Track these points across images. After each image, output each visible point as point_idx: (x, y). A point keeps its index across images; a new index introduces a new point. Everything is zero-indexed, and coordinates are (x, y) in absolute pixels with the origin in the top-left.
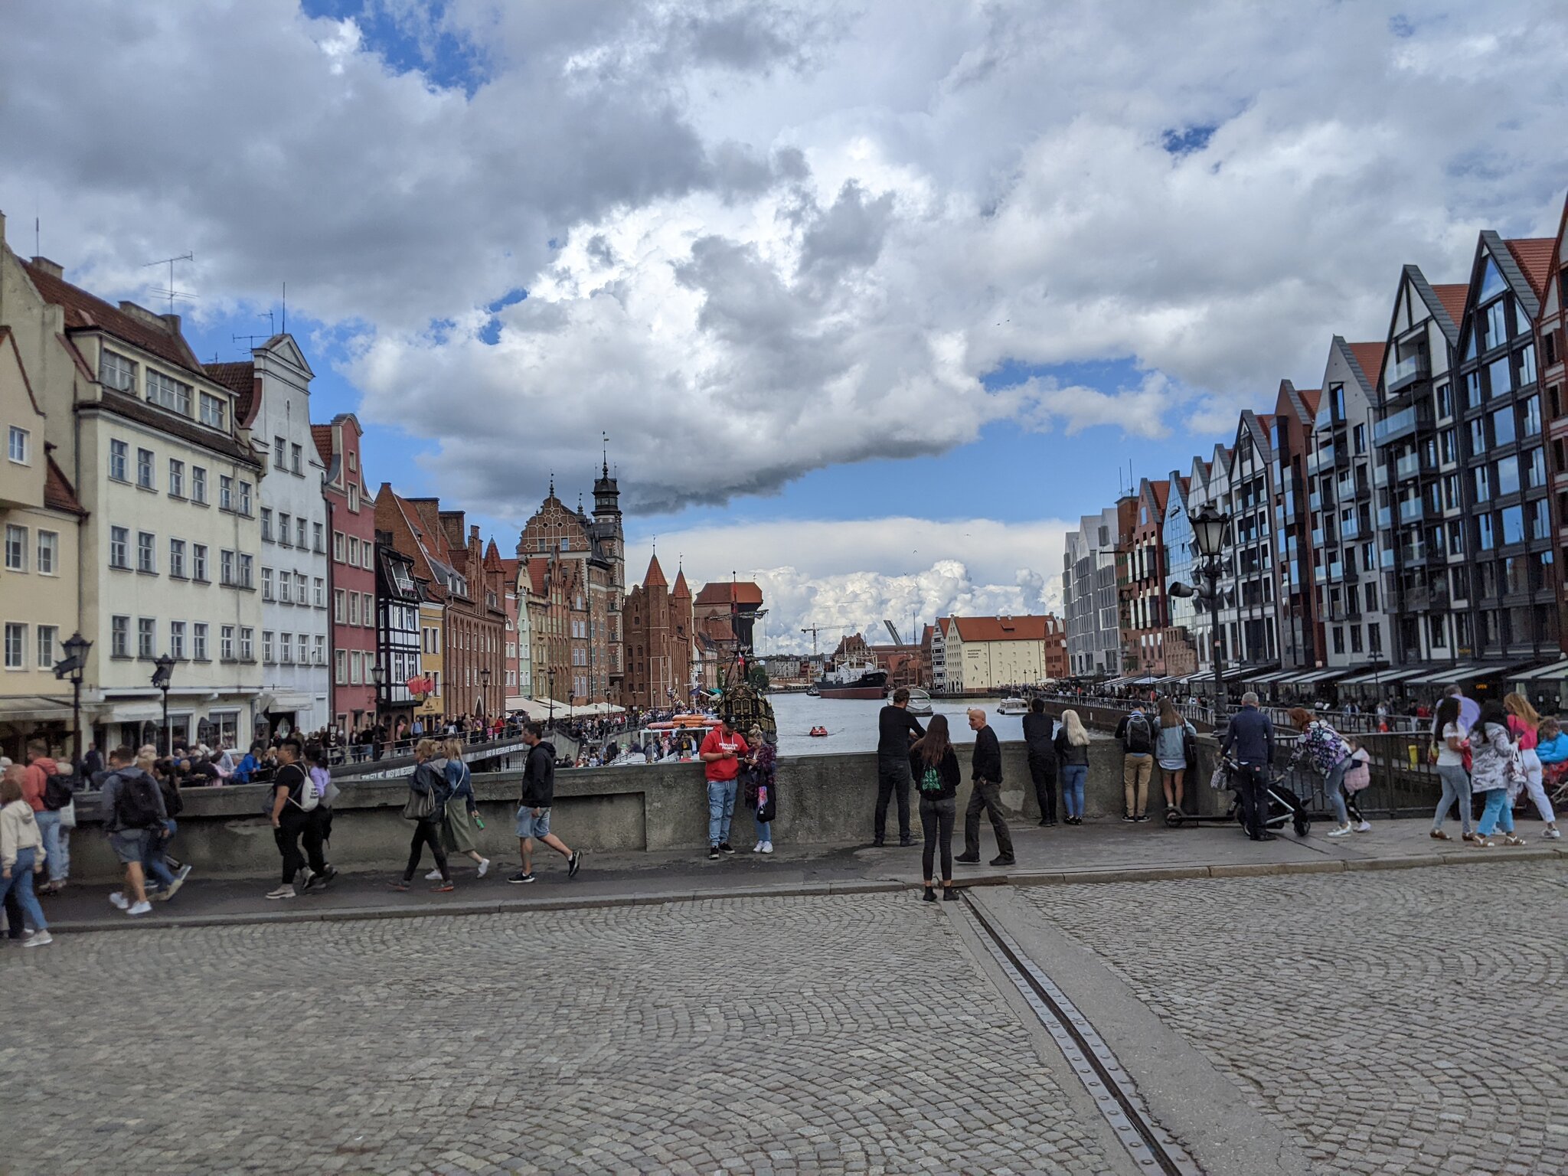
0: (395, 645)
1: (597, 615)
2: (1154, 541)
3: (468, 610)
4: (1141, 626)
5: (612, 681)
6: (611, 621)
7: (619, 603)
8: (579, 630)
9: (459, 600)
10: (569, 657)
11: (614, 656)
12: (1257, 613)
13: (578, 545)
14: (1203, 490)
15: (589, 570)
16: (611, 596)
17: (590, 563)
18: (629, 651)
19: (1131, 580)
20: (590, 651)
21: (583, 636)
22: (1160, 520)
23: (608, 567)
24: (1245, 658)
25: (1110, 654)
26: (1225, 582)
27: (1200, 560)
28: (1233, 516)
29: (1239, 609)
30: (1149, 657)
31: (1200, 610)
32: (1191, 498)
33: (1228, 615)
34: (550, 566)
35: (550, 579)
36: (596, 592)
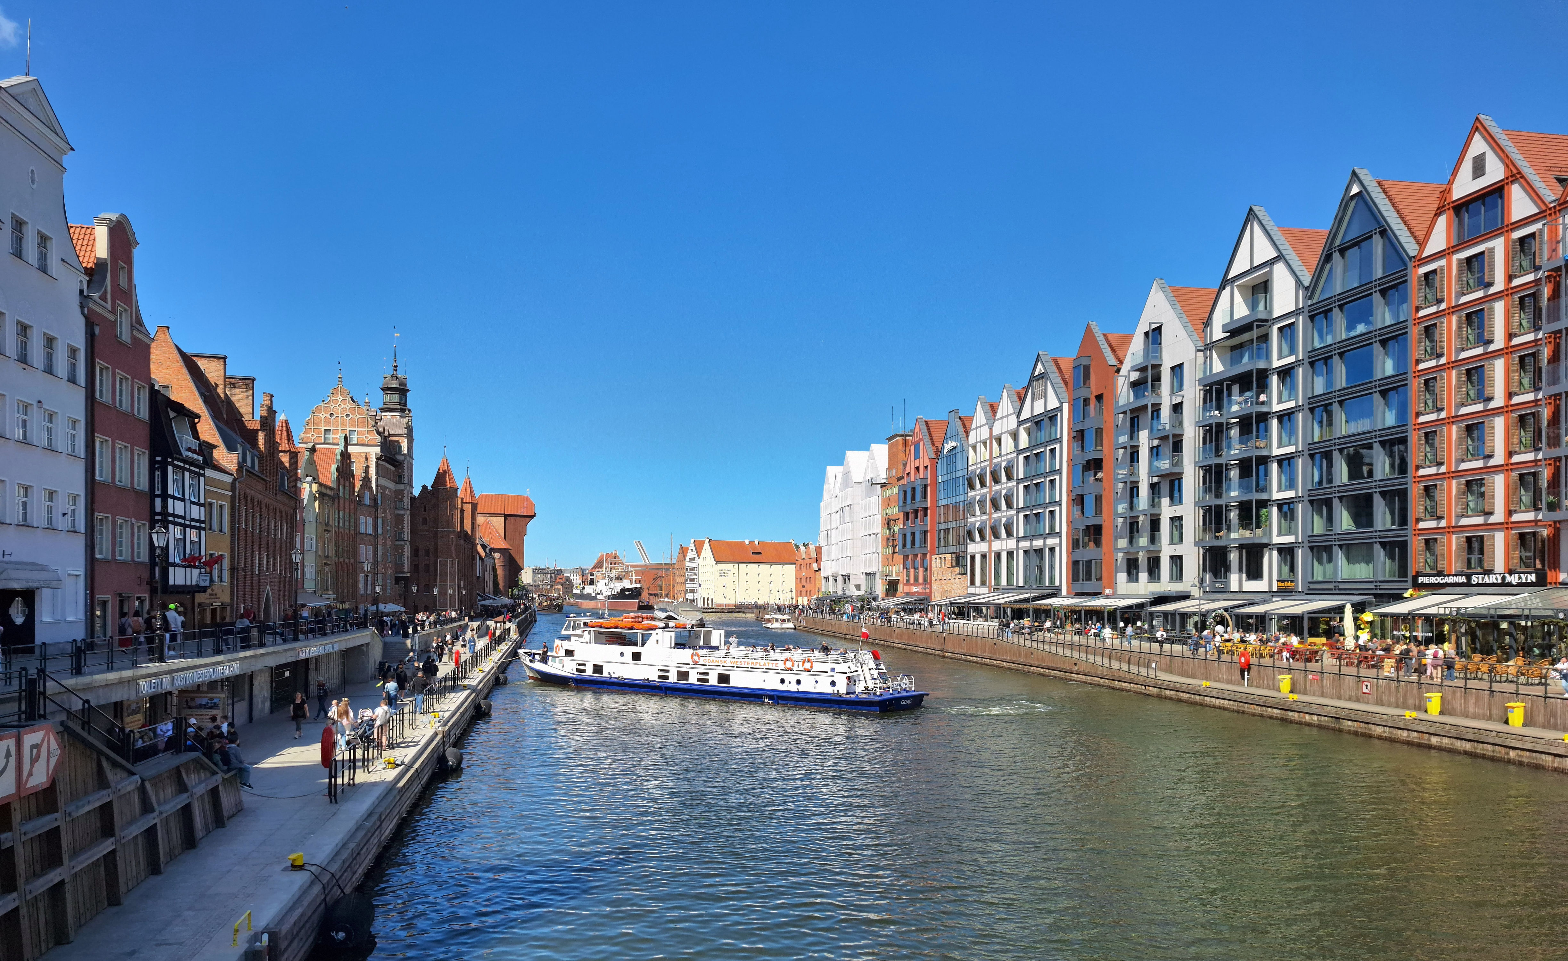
1: (384, 512)
2: (926, 475)
7: (406, 503)
8: (366, 526)
10: (355, 553)
11: (401, 555)
12: (1038, 543)
13: (367, 438)
14: (986, 428)
15: (378, 467)
17: (380, 459)
18: (415, 552)
20: (376, 548)
21: (369, 532)
22: (933, 455)
23: (398, 465)
24: (1021, 584)
25: (871, 576)
26: (1004, 514)
27: (978, 493)
28: (1019, 452)
29: (1019, 539)
30: (912, 581)
31: (972, 540)
32: (972, 435)
33: (1005, 544)
34: (339, 457)
35: (338, 469)
36: (385, 488)
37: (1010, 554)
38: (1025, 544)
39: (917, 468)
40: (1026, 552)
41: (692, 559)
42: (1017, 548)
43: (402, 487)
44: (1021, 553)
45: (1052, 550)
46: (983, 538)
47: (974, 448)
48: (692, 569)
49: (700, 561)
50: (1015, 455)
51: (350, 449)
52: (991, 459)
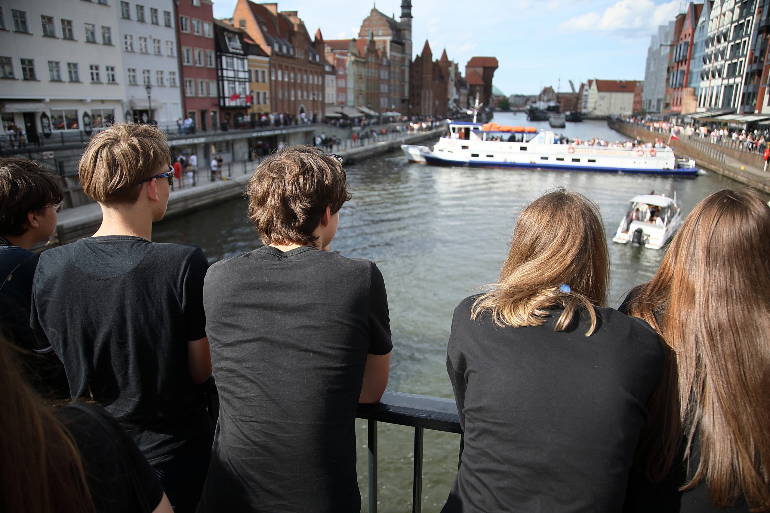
0: (227, 77)
1: (395, 68)
2: (689, 39)
3: (292, 61)
4: (674, 86)
5: (403, 101)
6: (403, 72)
7: (407, 63)
8: (384, 74)
9: (283, 56)
10: (378, 88)
11: (404, 89)
12: (731, 81)
13: (385, 33)
14: (720, 7)
15: (391, 46)
16: (403, 59)
17: (392, 42)
18: (412, 87)
19: (673, 61)
20: (389, 86)
21: (386, 78)
22: (694, 27)
23: (402, 45)
24: (720, 106)
25: (659, 101)
26: (720, 63)
27: (711, 50)
28: (732, 22)
29: (723, 79)
30: (675, 103)
31: (703, 79)
32: (713, 12)
33: (717, 82)
34: (368, 43)
35: (368, 49)
36: (394, 57)
37: (718, 87)
38: (725, 82)
39: (686, 35)
40: (725, 87)
41: (586, 90)
42: (722, 84)
43: (404, 55)
44: (723, 87)
45: (737, 85)
46: (708, 78)
47: (712, 21)
48: (586, 96)
49: (591, 91)
50: (730, 25)
51: (375, 38)
52: (719, 27)
